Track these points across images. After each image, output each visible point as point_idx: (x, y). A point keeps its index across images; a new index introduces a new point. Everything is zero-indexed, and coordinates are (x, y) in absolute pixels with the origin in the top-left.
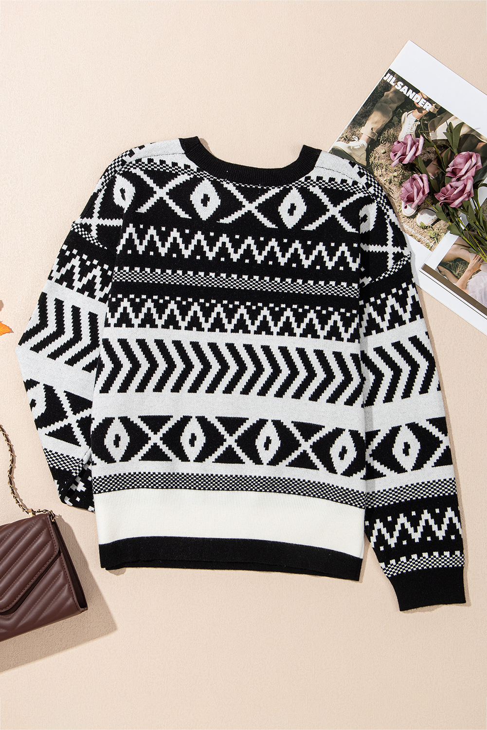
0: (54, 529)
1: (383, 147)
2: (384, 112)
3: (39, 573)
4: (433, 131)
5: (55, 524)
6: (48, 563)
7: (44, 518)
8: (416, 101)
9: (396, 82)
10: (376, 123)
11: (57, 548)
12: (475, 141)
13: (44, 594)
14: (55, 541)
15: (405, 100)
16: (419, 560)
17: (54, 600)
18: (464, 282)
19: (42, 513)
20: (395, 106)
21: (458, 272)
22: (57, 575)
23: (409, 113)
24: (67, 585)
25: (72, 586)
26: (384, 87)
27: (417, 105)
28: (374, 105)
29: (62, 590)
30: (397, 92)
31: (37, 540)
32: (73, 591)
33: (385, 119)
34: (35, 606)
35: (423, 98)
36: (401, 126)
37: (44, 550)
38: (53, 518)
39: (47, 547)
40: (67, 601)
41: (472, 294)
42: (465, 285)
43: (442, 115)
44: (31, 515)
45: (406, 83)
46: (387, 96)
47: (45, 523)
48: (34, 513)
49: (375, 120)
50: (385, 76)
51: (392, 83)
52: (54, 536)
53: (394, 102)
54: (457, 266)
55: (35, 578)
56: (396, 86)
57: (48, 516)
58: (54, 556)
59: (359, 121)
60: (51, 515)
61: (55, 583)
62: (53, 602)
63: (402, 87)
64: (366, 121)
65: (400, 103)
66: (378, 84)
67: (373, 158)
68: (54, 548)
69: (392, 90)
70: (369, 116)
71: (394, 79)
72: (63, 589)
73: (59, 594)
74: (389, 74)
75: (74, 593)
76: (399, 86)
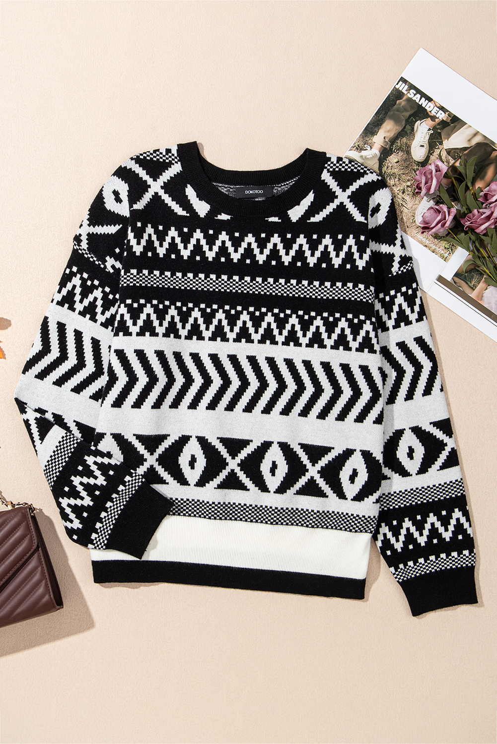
0: (33, 523)
1: (396, 156)
2: (396, 120)
3: (16, 567)
4: (446, 140)
5: (34, 518)
6: (25, 558)
7: (23, 511)
8: (428, 110)
9: (408, 90)
10: (389, 131)
11: (35, 542)
12: (490, 149)
13: (20, 589)
14: (34, 535)
15: (418, 109)
16: (109, 513)
17: (30, 596)
18: (479, 293)
19: (22, 505)
20: (407, 114)
21: (473, 283)
22: (33, 571)
23: (422, 121)
24: (44, 582)
25: (49, 582)
26: (397, 95)
27: (429, 113)
28: (386, 113)
29: (38, 587)
30: (410, 100)
31: (15, 534)
32: (50, 588)
33: (398, 127)
34: (9, 601)
35: (436, 106)
36: (414, 135)
37: (22, 544)
38: (32, 512)
39: (25, 541)
40: (43, 598)
41: (487, 305)
42: (481, 296)
43: (456, 124)
44: (10, 508)
45: (418, 91)
46: (400, 104)
47: (24, 516)
48: (13, 505)
49: (388, 129)
50: (397, 84)
51: (404, 91)
52: (33, 530)
53: (406, 110)
54: (472, 277)
55: (11, 572)
56: (409, 95)
57: (28, 510)
58: (32, 550)
59: (371, 129)
60: (31, 509)
61: (32, 578)
62: (28, 598)
63: (415, 95)
64: (379, 130)
65: (412, 112)
66: (390, 92)
67: (386, 167)
68: (33, 542)
69: (404, 98)
70: (381, 124)
71: (407, 87)
72: (40, 585)
73: (35, 590)
74: (401, 83)
75: (51, 590)
76: (411, 94)
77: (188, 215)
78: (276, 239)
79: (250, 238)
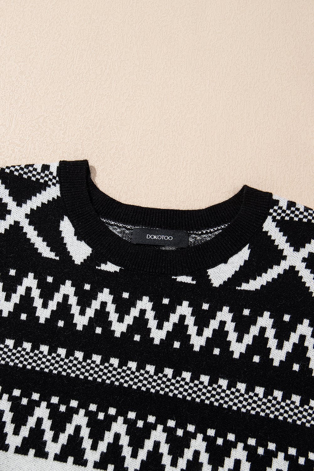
77: (58, 258)
78: (185, 309)
79: (145, 303)
